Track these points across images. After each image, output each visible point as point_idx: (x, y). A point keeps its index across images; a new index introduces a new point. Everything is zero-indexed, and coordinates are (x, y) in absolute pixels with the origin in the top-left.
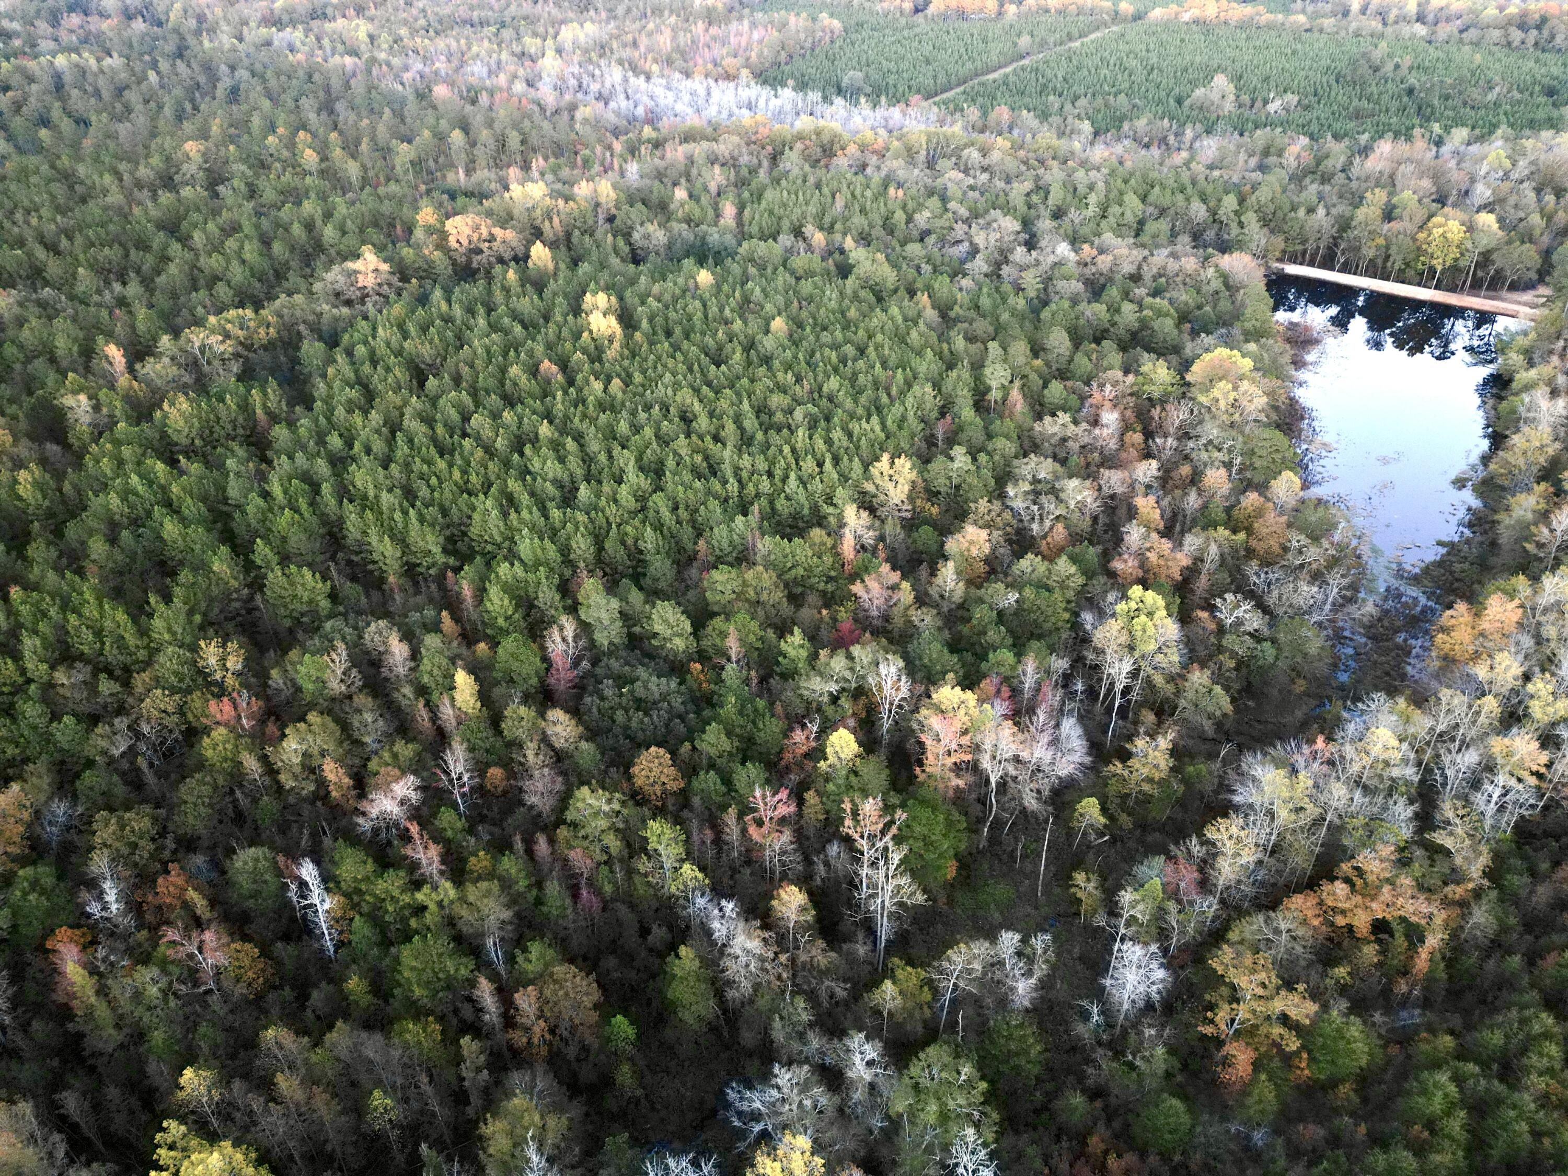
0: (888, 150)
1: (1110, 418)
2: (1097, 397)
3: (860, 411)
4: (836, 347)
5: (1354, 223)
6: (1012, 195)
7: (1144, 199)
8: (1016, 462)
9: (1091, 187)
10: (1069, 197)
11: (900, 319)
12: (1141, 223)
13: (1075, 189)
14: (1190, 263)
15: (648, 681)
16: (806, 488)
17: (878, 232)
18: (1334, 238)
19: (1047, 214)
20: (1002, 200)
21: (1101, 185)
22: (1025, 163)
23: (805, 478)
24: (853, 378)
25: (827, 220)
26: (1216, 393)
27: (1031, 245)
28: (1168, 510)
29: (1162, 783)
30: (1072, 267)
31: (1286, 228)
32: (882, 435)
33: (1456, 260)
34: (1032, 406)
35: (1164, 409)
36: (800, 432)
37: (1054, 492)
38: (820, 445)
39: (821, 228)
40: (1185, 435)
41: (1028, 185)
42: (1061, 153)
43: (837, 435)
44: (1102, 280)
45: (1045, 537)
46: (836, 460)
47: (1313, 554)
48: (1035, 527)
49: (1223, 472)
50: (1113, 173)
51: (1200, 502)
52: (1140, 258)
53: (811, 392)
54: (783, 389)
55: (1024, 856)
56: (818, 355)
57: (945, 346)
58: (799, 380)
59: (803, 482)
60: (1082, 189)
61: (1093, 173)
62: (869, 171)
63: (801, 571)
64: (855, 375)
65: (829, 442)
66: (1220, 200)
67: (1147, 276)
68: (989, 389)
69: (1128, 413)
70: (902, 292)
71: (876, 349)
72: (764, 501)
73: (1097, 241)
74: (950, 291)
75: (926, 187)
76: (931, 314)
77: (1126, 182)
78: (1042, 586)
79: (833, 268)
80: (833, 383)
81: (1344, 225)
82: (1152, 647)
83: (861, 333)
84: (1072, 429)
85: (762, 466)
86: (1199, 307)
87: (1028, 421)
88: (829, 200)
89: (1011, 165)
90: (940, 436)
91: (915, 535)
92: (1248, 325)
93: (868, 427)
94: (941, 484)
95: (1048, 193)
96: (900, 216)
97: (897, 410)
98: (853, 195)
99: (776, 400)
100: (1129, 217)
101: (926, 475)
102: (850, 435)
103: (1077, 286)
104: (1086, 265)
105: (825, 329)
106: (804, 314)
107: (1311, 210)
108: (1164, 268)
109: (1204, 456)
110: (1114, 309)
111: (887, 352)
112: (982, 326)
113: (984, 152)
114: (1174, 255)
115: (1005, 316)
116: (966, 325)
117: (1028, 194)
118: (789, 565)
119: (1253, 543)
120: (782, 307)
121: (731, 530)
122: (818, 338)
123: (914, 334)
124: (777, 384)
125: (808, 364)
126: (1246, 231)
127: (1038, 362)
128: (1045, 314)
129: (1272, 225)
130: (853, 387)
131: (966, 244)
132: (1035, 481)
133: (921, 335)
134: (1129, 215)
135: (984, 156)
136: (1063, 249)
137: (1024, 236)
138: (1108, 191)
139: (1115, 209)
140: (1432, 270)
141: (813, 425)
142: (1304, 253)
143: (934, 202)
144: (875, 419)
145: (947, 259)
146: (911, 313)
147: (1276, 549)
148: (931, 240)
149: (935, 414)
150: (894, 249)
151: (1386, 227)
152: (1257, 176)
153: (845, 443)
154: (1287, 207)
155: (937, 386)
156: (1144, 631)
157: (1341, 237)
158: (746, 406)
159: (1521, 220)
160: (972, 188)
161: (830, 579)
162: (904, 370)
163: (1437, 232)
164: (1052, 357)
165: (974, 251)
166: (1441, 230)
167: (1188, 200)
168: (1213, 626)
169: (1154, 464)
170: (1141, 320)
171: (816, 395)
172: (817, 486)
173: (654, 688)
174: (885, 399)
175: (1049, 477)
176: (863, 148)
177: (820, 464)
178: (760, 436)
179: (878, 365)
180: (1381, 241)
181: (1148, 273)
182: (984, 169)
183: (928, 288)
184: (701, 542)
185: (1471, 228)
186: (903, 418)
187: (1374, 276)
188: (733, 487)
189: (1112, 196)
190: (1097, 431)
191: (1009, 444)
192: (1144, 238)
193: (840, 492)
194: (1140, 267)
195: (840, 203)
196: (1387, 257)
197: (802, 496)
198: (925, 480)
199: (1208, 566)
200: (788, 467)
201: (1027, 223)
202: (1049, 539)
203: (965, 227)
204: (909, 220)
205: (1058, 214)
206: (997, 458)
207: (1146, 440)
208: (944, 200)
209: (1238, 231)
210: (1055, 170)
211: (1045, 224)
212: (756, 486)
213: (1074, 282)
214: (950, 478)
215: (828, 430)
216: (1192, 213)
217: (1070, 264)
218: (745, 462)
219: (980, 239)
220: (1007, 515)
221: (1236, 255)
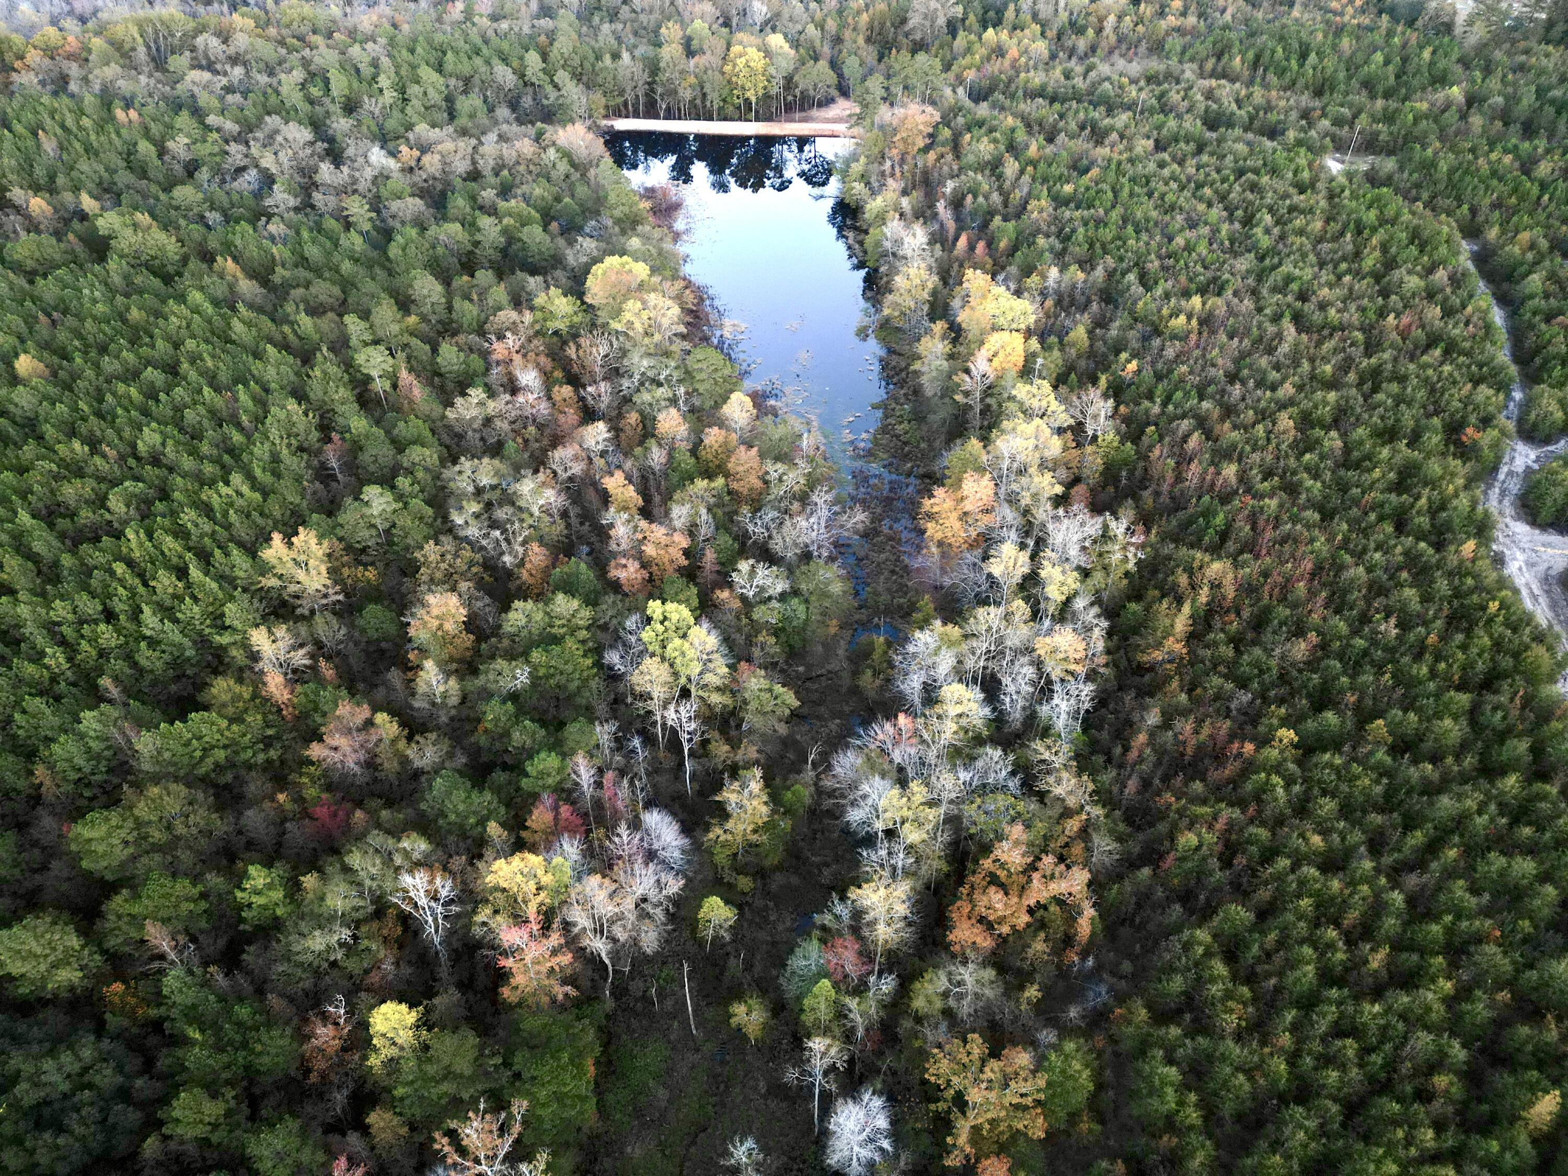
0: (89, 51)
1: (529, 377)
2: (499, 350)
3: (209, 469)
4: (131, 376)
5: (662, 65)
6: (284, 90)
7: (439, 68)
8: (447, 473)
9: (375, 64)
10: (355, 84)
11: (209, 309)
12: (449, 100)
13: (358, 71)
14: (526, 147)
15: (39, 1072)
16: (176, 621)
17: (124, 178)
18: (649, 84)
19: (336, 109)
20: (273, 100)
21: (385, 61)
22: (282, 43)
23: (168, 603)
24: (178, 422)
25: (40, 172)
26: (627, 316)
27: (335, 156)
28: (636, 473)
29: (769, 826)
30: (399, 181)
31: (600, 80)
32: (257, 496)
33: (765, 88)
34: (430, 383)
35: (579, 347)
36: (130, 534)
37: (509, 499)
38: (170, 544)
39: (36, 188)
40: (614, 373)
41: (298, 75)
42: (321, 24)
43: (189, 516)
44: (439, 187)
45: (522, 564)
46: (204, 557)
47: (794, 478)
48: (507, 559)
49: (673, 411)
50: (392, 42)
51: (664, 453)
52: (470, 150)
53: (122, 458)
54: (77, 471)
55: (661, 994)
56: (109, 398)
57: (286, 329)
58: (94, 444)
59: (167, 612)
60: (366, 71)
61: (370, 46)
62: (73, 87)
63: (220, 755)
64: (178, 410)
65: (180, 533)
66: (521, 58)
67: (487, 171)
68: (369, 379)
69: (543, 360)
70: (194, 264)
71: (192, 362)
72: (118, 665)
73: (411, 135)
74: (260, 247)
75: (164, 98)
76: (247, 286)
77: (412, 51)
78: (549, 640)
79: (79, 248)
80: (149, 438)
81: (654, 68)
82: (696, 669)
83: (160, 343)
84: (492, 406)
85: (90, 607)
86: (558, 199)
87: (437, 409)
88: (30, 143)
89: (268, 51)
90: (334, 463)
91: (360, 622)
92: (617, 213)
93: (229, 491)
94: (365, 536)
95: (327, 81)
96: (145, 148)
97: (261, 450)
98: (63, 126)
99: (70, 491)
100: (435, 97)
101: (340, 532)
102: (207, 510)
103: (414, 205)
104: (411, 169)
105: (103, 350)
106: (62, 336)
107: (616, 56)
108: (501, 157)
109: (646, 397)
110: (471, 225)
111: (210, 363)
112: (323, 290)
113: (225, 37)
114: (502, 138)
115: (347, 266)
116: (300, 291)
117: (303, 86)
118: (198, 754)
119: (735, 485)
120: (23, 328)
121: (82, 736)
122: (97, 366)
123: (238, 327)
124: (62, 463)
125: (99, 415)
126: (563, 92)
127: (412, 319)
128: (394, 251)
129: (585, 78)
130: (181, 430)
131: (253, 172)
132: (479, 491)
133: (248, 324)
134: (431, 92)
135: (225, 41)
136: (377, 156)
137: (321, 146)
138: (397, 67)
139: (414, 90)
140: (747, 102)
141: (145, 512)
142: (625, 104)
143: (184, 120)
144: (236, 478)
145: (235, 197)
146: (220, 291)
147: (758, 484)
148: (203, 174)
149: (315, 435)
150: (157, 199)
151: (692, 62)
152: (546, 23)
153: (207, 527)
154: (592, 58)
155: (300, 395)
156: (683, 654)
157: (654, 82)
158: (24, 517)
159: (800, 33)
160: (229, 89)
161: (268, 742)
162: (246, 384)
163: (741, 62)
164: (427, 309)
165: (268, 180)
166: (743, 60)
167: (488, 63)
168: (736, 604)
169: (601, 426)
170: (505, 232)
171: (132, 462)
172: (191, 610)
173: (56, 1078)
174: (237, 438)
175: (495, 481)
176: (50, 52)
177: (182, 572)
178: (67, 560)
179: (206, 390)
180: (692, 80)
181: (486, 165)
182: (235, 60)
183: (229, 249)
184: (40, 771)
185: (768, 53)
186: (275, 458)
187: (698, 118)
188: (56, 658)
189: (403, 72)
190: (521, 399)
191: (427, 452)
192: (463, 121)
193: (230, 609)
194: (474, 162)
195: (49, 145)
196: (704, 95)
197: (172, 633)
198: (341, 539)
199: (705, 531)
200: (133, 594)
201: (317, 126)
202: (528, 566)
203: (242, 148)
204: (162, 152)
205: (350, 107)
206: (420, 475)
207: (576, 391)
208: (198, 113)
209: (556, 94)
210: (323, 49)
211: (341, 124)
212: (93, 641)
213: (410, 200)
214: (373, 526)
215: (174, 514)
216: (500, 79)
217: (395, 175)
218: (60, 610)
219: (268, 162)
220: (467, 553)
221: (569, 127)
